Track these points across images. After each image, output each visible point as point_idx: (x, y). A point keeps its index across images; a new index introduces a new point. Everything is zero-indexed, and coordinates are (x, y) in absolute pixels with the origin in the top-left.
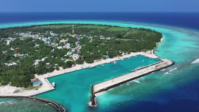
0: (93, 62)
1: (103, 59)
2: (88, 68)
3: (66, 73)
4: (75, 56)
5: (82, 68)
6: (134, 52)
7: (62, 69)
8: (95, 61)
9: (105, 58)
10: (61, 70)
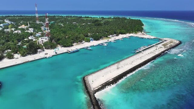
0: (73, 46)
1: (86, 42)
2: (67, 52)
3: (27, 62)
4: (42, 40)
5: (56, 53)
6: (122, 34)
7: (19, 57)
8: (74, 44)
9: (88, 41)
10: (17, 58)
